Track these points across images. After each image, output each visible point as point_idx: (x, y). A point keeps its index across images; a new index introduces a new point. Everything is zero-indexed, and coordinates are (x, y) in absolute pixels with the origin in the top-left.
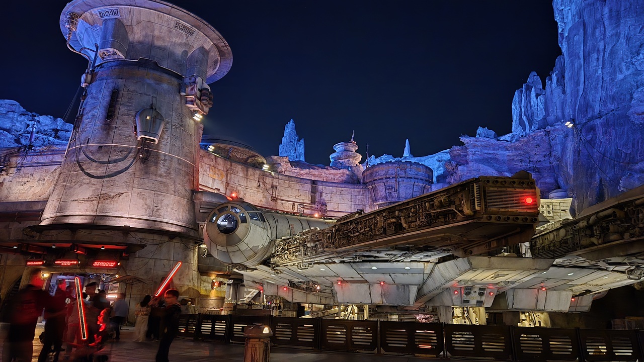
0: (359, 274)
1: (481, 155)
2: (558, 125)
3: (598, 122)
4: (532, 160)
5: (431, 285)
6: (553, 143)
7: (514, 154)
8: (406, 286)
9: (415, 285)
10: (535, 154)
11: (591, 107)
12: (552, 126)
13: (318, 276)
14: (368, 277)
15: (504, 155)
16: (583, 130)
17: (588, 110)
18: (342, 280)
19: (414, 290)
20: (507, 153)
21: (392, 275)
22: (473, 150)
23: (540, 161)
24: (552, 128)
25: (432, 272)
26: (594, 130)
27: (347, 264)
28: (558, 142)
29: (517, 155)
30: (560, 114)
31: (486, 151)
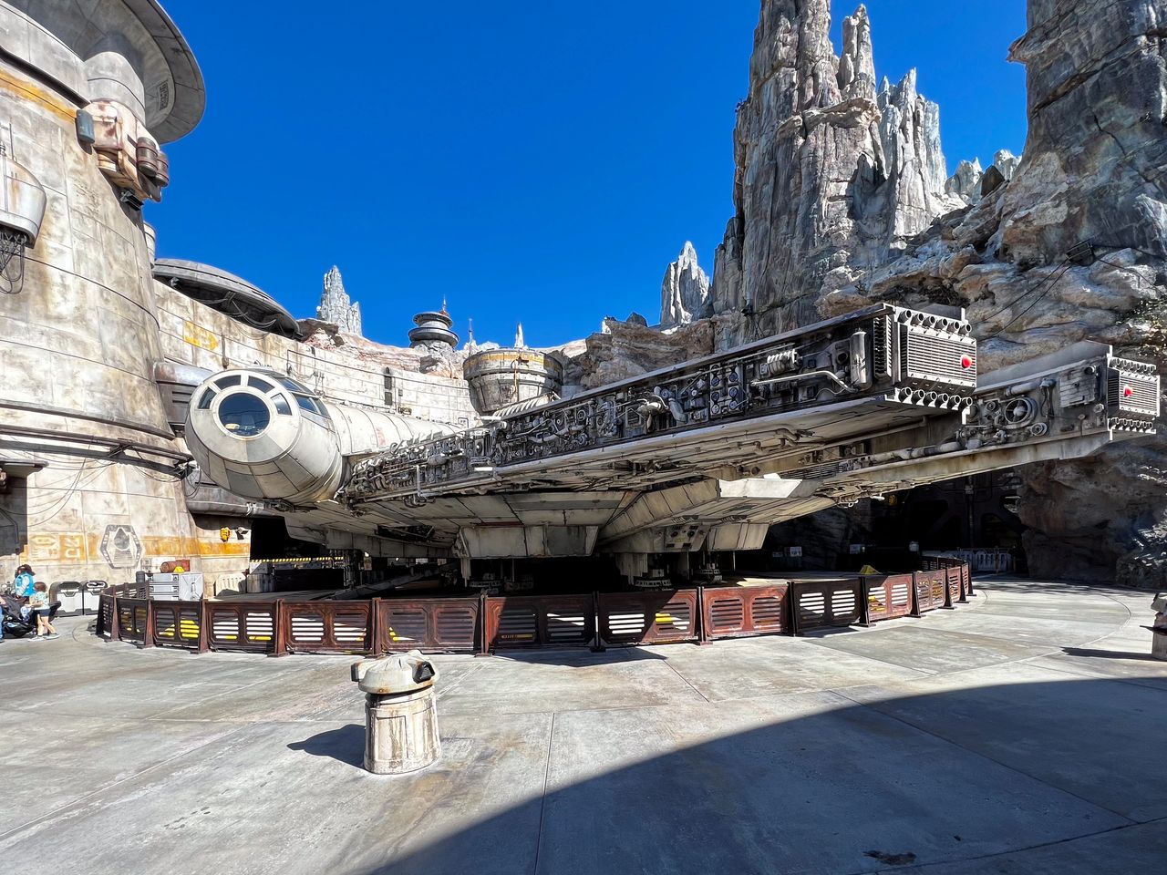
0: (513, 512)
1: (629, 347)
2: (727, 314)
3: (779, 312)
5: (623, 524)
6: (717, 337)
7: (670, 349)
8: (581, 528)
9: (596, 525)
10: (694, 352)
11: (775, 291)
12: (720, 314)
13: (438, 518)
14: (528, 517)
15: (656, 351)
16: (761, 323)
17: (771, 295)
18: (480, 522)
19: (592, 533)
20: (663, 348)
21: (568, 513)
22: (620, 339)
24: (721, 317)
25: (631, 505)
26: (774, 323)
27: (498, 496)
28: (724, 338)
30: (731, 299)
31: (636, 344)
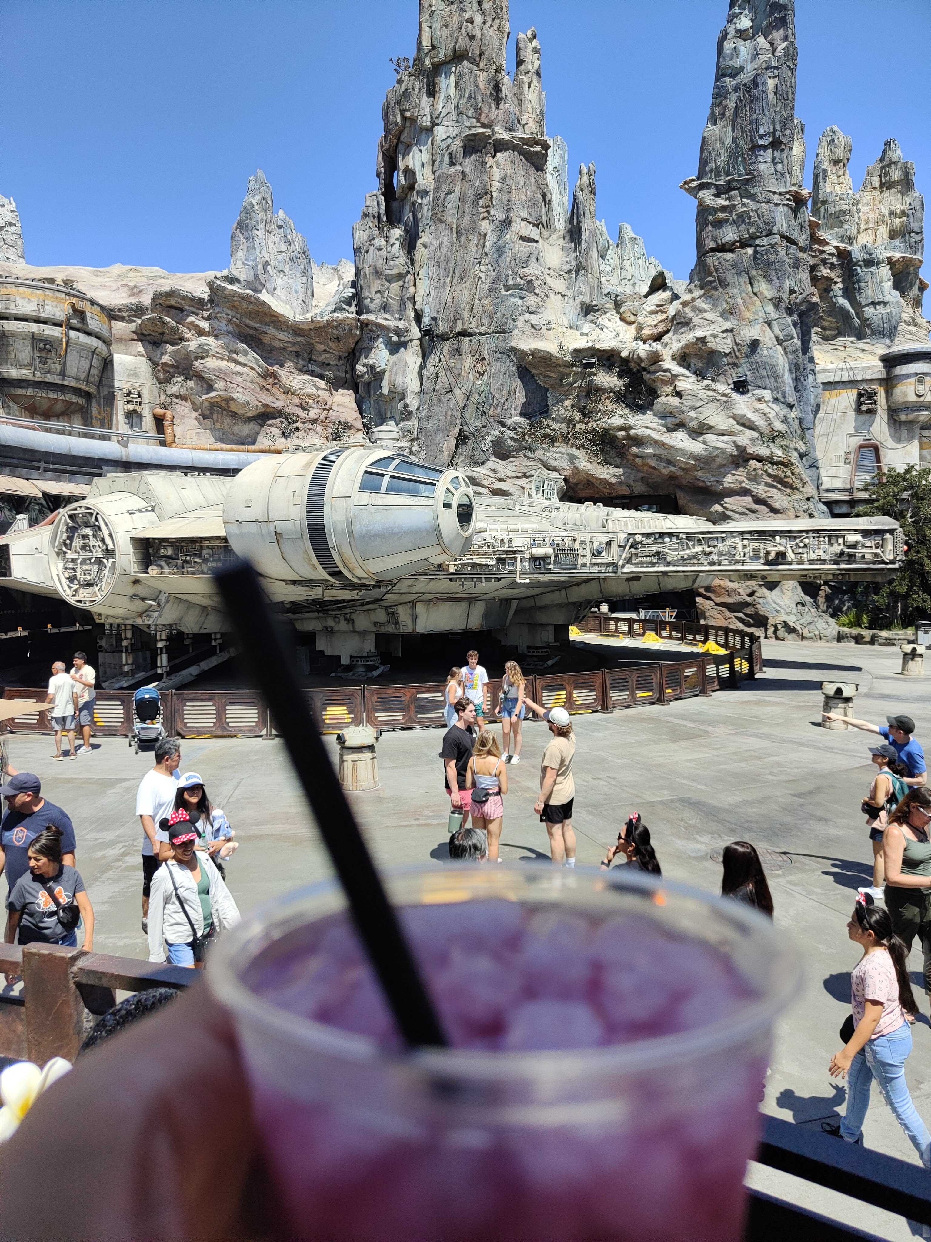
1: (237, 325)
2: (386, 319)
3: (467, 344)
4: (314, 358)
6: (367, 343)
7: (290, 340)
10: (325, 351)
11: (463, 319)
15: (274, 338)
16: (445, 349)
20: (283, 336)
22: (229, 312)
23: (328, 364)
26: (460, 355)
29: (294, 344)
31: (248, 321)
